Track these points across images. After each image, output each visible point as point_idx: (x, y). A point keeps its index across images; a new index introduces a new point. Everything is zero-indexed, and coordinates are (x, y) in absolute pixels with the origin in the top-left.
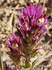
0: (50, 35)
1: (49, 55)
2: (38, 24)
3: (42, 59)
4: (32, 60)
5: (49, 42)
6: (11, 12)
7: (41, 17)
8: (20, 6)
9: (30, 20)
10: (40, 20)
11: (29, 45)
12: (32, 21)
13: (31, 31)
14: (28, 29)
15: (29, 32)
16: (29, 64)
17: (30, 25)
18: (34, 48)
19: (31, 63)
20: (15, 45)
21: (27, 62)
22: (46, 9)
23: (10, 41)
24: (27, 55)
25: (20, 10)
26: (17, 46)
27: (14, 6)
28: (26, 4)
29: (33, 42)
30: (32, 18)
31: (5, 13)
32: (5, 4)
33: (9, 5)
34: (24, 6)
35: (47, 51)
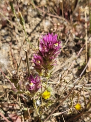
0: (64, 52)
1: (63, 65)
2: (54, 47)
3: (58, 68)
4: (50, 71)
5: (63, 57)
6: (38, 36)
7: (56, 43)
8: (45, 32)
9: (48, 44)
10: (55, 45)
11: (48, 62)
12: (50, 45)
13: (48, 52)
14: (46, 51)
15: (47, 53)
16: (48, 75)
17: (48, 48)
18: (51, 64)
19: (49, 74)
20: (38, 62)
21: (46, 73)
22: (61, 35)
23: (35, 59)
24: (46, 69)
25: (45, 35)
26: (39, 62)
27: (41, 32)
28: (48, 31)
29: (50, 60)
30: (49, 43)
31: (34, 37)
32: (35, 31)
33: (37, 32)
34: (47, 32)
35: (62, 62)
